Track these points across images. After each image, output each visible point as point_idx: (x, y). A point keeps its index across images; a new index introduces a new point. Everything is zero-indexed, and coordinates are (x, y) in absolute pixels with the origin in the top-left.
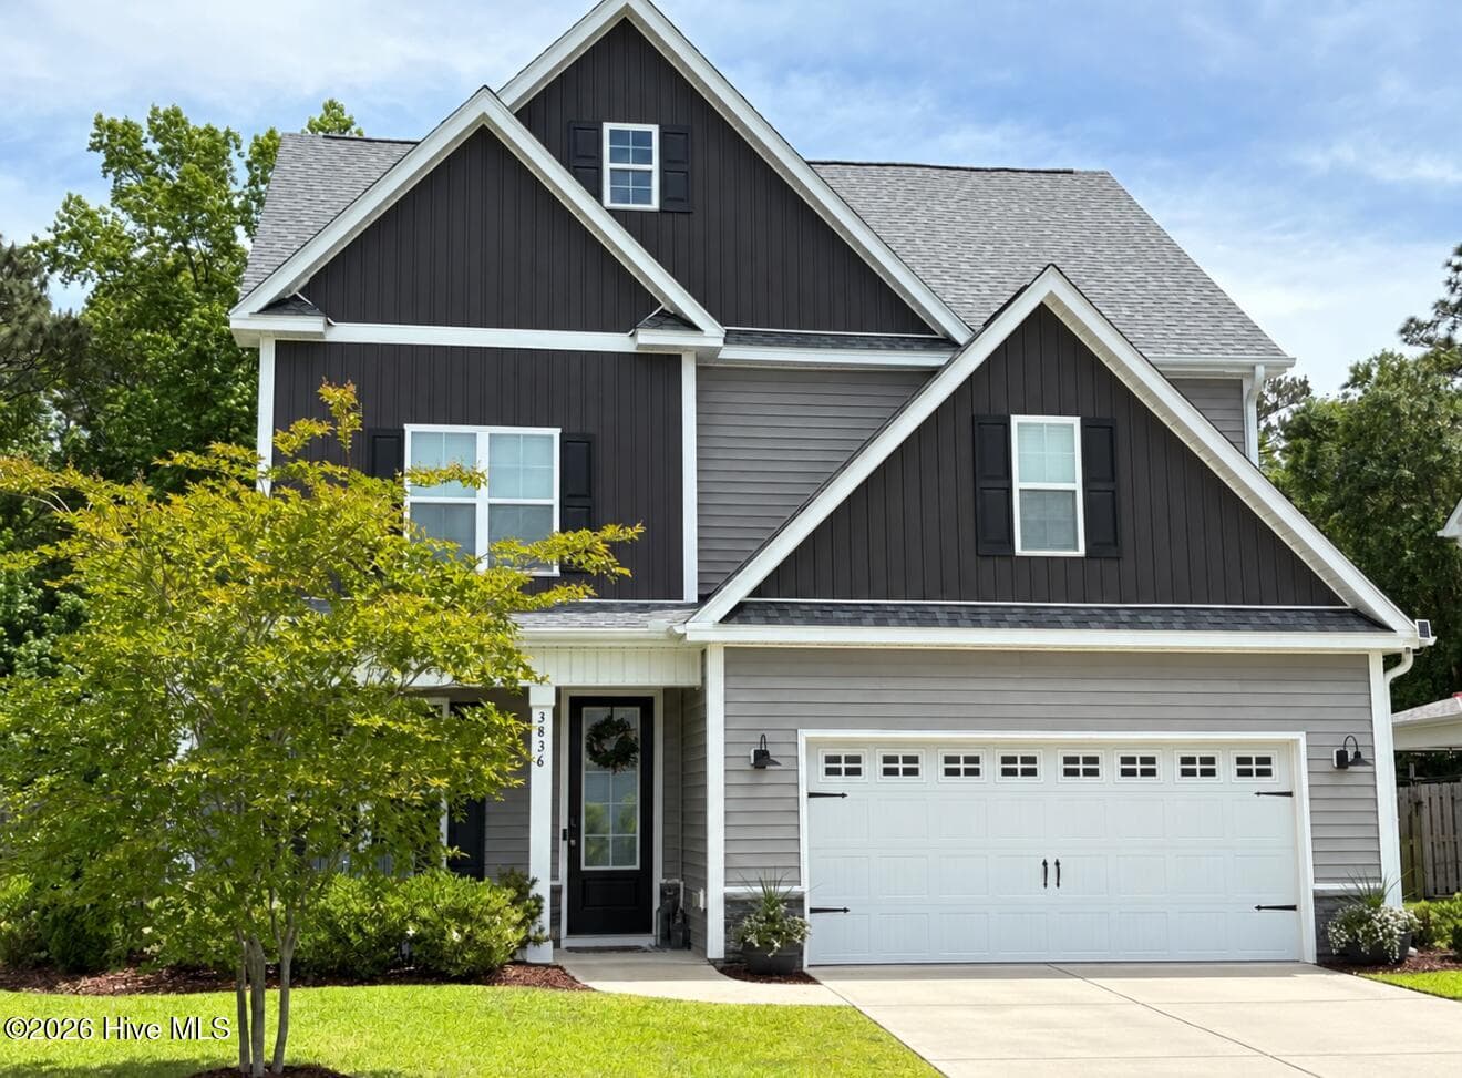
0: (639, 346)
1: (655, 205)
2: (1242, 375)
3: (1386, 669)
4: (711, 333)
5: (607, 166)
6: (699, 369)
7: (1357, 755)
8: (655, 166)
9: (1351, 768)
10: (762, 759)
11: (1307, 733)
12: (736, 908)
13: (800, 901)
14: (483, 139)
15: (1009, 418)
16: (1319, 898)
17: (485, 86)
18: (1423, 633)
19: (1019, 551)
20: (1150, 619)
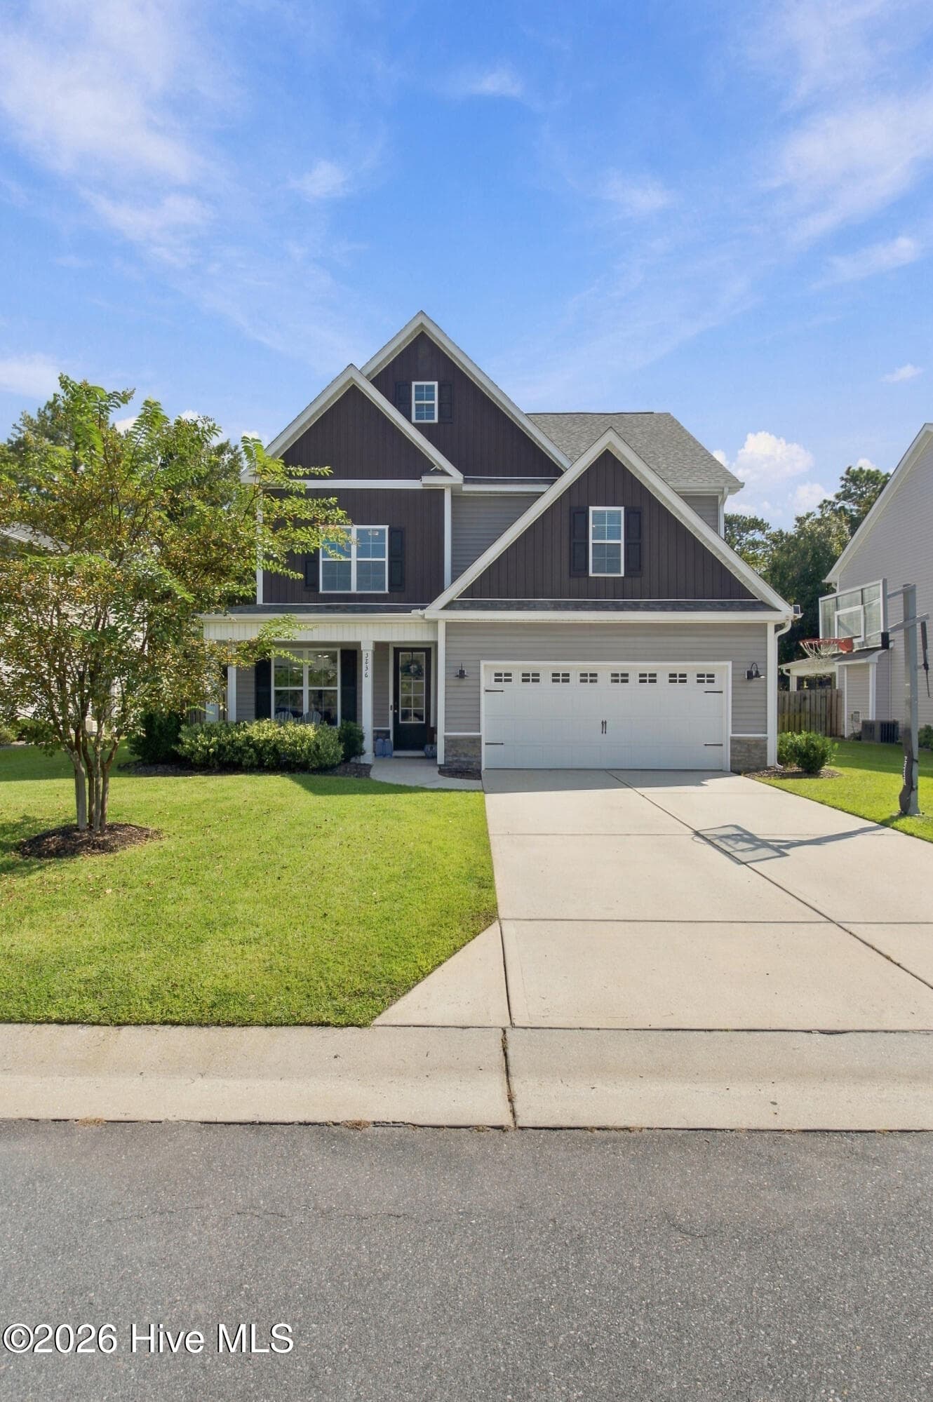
0: (424, 485)
1: (436, 420)
2: (718, 492)
3: (776, 631)
4: (457, 477)
5: (414, 402)
6: (452, 497)
7: (757, 672)
8: (436, 402)
9: (755, 679)
10: (461, 675)
11: (733, 662)
12: (451, 743)
13: (479, 739)
14: (353, 393)
15: (588, 509)
16: (733, 741)
17: (352, 364)
18: (796, 611)
19: (591, 574)
20: (654, 606)
